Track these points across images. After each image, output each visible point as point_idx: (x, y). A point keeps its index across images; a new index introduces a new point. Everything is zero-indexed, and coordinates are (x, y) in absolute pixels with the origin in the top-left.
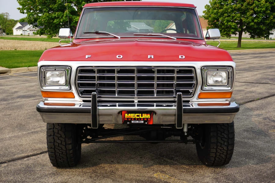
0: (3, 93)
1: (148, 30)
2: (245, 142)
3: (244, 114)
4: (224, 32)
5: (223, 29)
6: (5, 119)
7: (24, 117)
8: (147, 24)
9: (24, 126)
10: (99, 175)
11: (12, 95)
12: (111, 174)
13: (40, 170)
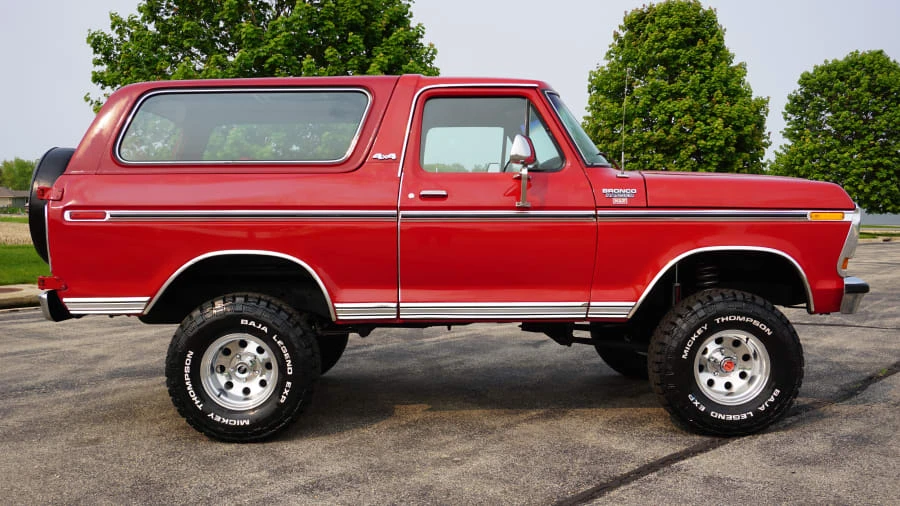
0: (59, 363)
6: (84, 460)
7: (150, 450)
9: (163, 487)
11: (88, 366)
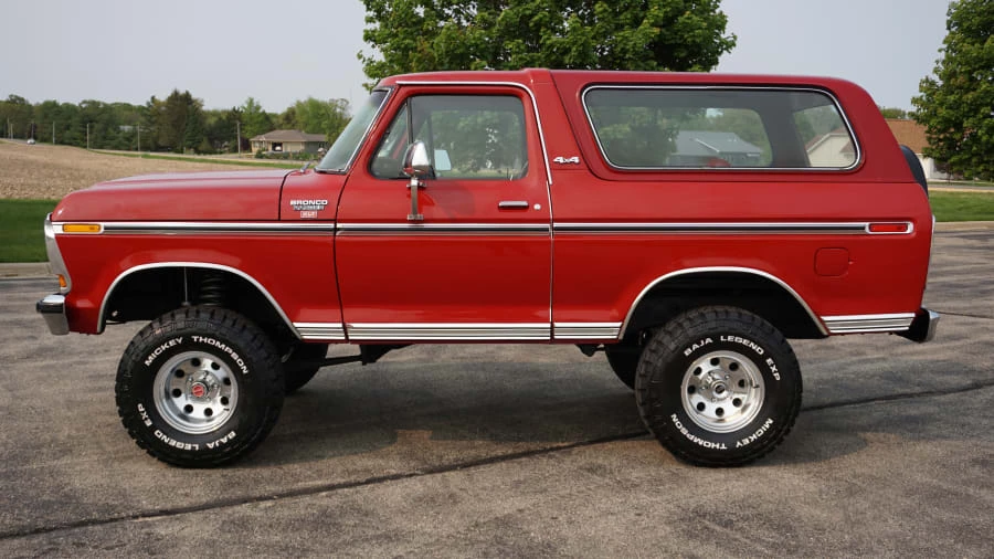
1: (745, 154)
2: (968, 495)
3: (987, 413)
4: (978, 164)
5: (973, 155)
8: (742, 137)
10: (508, 550)
12: (544, 552)
13: (355, 526)
